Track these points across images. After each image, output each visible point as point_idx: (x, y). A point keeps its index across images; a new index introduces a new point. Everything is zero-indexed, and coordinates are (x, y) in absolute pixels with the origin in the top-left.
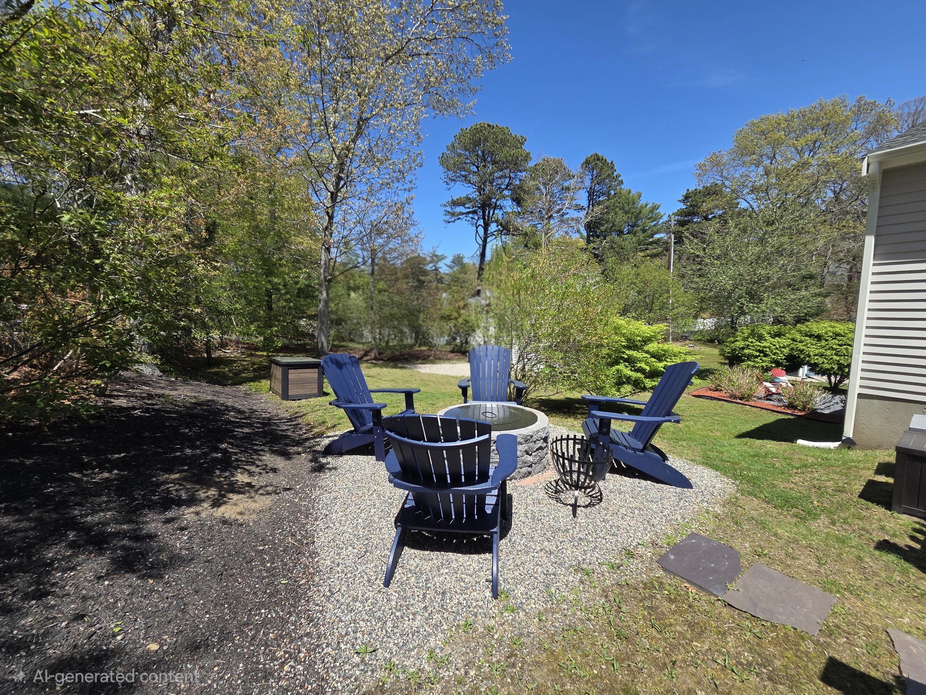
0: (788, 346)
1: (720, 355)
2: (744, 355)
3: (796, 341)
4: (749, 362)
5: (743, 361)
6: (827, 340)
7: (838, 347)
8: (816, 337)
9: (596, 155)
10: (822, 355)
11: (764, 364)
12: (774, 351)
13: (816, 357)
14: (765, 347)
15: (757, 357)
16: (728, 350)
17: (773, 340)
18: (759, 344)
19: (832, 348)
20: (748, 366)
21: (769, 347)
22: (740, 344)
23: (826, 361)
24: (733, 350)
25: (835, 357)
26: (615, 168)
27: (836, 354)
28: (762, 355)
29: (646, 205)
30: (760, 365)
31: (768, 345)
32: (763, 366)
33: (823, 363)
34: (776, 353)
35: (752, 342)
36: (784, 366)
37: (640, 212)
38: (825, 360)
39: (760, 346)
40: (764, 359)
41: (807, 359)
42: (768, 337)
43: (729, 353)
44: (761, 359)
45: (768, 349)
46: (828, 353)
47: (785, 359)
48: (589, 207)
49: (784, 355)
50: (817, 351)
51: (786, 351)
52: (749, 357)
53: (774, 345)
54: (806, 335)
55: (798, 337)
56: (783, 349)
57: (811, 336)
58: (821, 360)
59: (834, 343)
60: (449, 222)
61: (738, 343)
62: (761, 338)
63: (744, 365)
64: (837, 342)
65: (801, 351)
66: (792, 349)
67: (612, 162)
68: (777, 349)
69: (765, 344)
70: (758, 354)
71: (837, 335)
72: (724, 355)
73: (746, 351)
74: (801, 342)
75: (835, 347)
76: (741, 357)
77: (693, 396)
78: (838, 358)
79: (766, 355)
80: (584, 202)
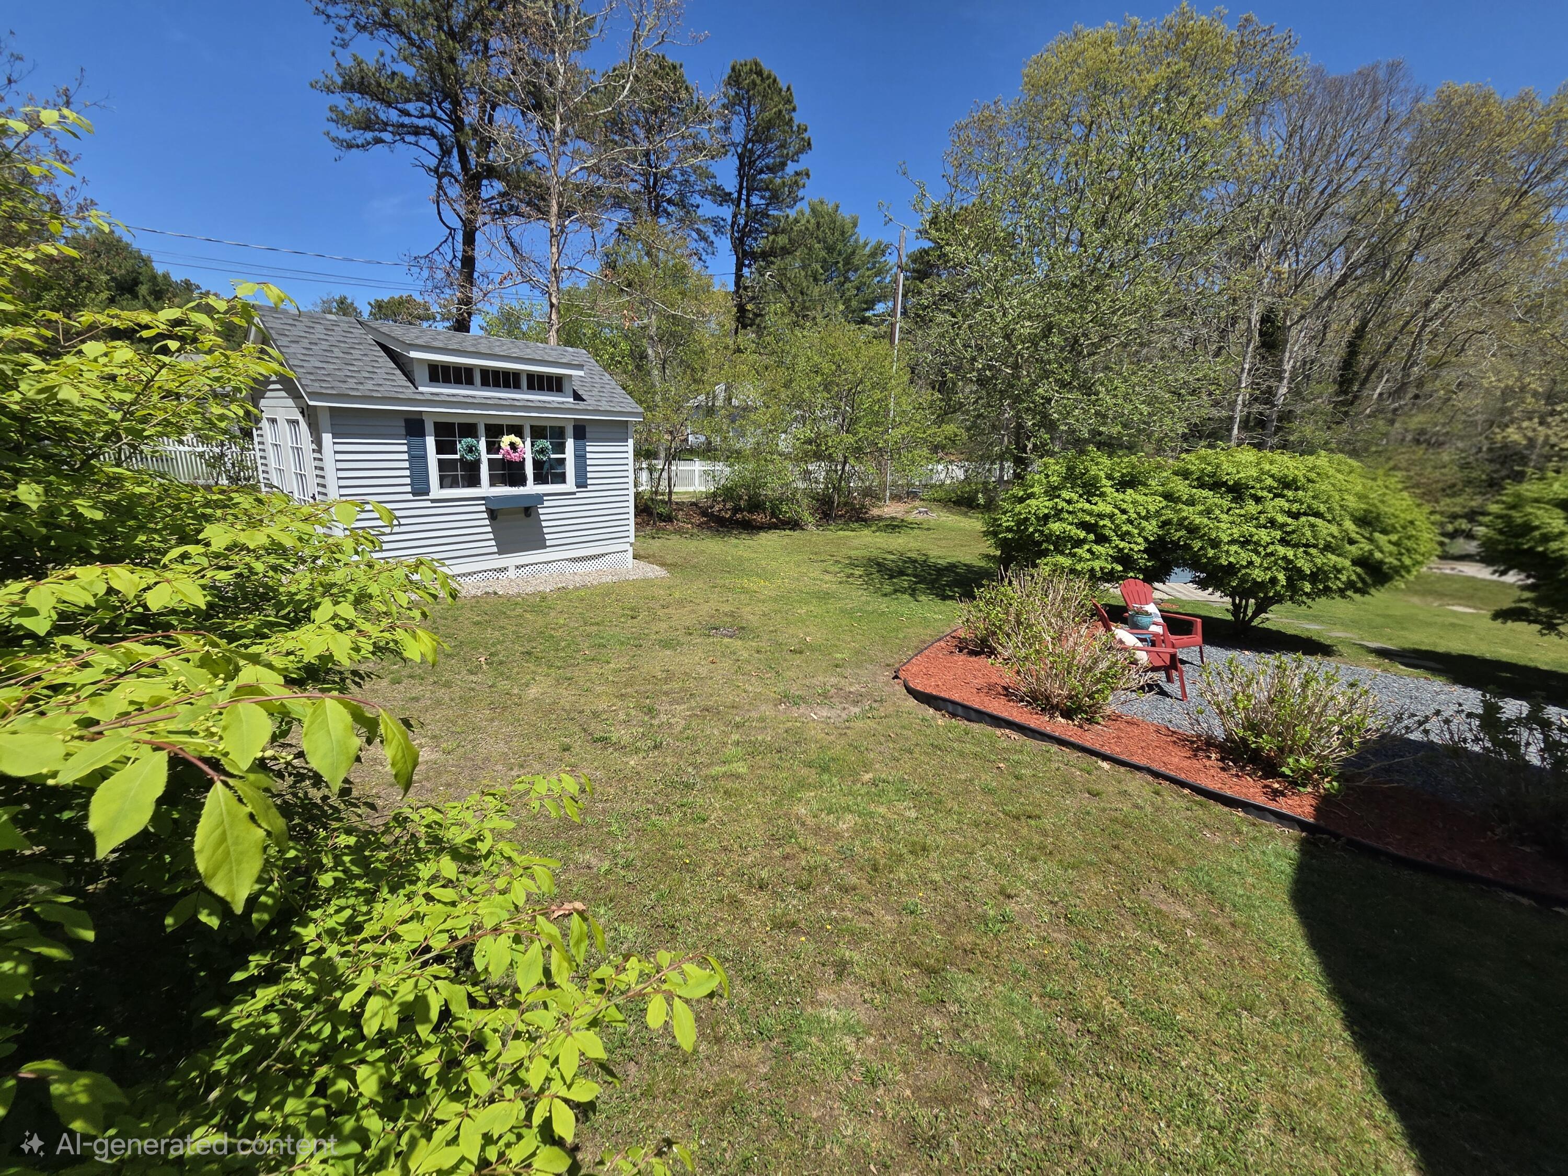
0: (1158, 513)
1: (986, 534)
2: (1048, 538)
3: (1177, 500)
4: (1061, 559)
5: (1044, 553)
6: (1258, 500)
7: (1290, 520)
8: (1230, 490)
9: (756, 64)
10: (1247, 542)
11: (1097, 565)
12: (1124, 528)
13: (1234, 548)
14: (1101, 516)
15: (1079, 543)
16: (1007, 521)
17: (1121, 496)
18: (1087, 506)
19: (1272, 523)
20: (1057, 569)
21: (1111, 517)
22: (1040, 504)
23: (1257, 560)
24: (1020, 523)
25: (1281, 550)
26: (796, 102)
27: (1283, 542)
28: (1092, 537)
29: (866, 244)
30: (1086, 566)
31: (1109, 509)
32: (1092, 570)
33: (1251, 563)
34: (1128, 533)
35: (1069, 502)
36: (1140, 570)
37: (853, 253)
38: (1254, 557)
39: (1090, 513)
40: (1097, 548)
41: (1211, 553)
42: (1107, 486)
43: (1009, 530)
44: (1089, 551)
45: (1107, 522)
46: (1263, 535)
47: (1145, 551)
48: (740, 193)
49: (1146, 539)
50: (1236, 531)
51: (1151, 527)
52: (1061, 543)
53: (1124, 512)
54: (1202, 486)
55: (1182, 487)
56: (1144, 523)
57: (1216, 485)
58: (1245, 556)
59: (1275, 507)
60: (350, 146)
61: (1032, 502)
62: (1090, 489)
63: (1044, 567)
64: (1287, 506)
65: (1193, 530)
66: (1165, 524)
67: (789, 89)
68: (1130, 522)
69: (1103, 507)
70: (1082, 534)
71: (1287, 484)
72: (995, 534)
73: (1056, 527)
74: (1191, 502)
75: (1281, 518)
76: (1039, 544)
77: (911, 691)
78: (1290, 554)
79: (1102, 539)
80: (730, 184)
